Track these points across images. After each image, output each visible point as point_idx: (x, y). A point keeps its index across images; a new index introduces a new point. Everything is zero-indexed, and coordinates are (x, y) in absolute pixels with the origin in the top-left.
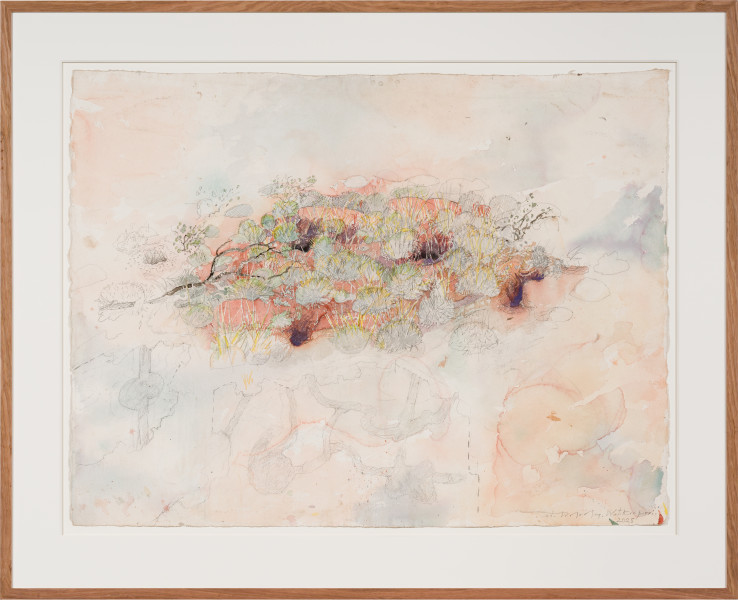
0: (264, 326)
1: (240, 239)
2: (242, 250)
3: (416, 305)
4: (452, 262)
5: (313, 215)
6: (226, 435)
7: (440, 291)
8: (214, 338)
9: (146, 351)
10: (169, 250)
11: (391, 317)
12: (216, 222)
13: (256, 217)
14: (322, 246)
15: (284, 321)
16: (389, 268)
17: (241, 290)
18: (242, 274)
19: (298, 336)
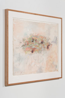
0: (30, 51)
1: (28, 40)
2: (28, 42)
3: (41, 48)
4: (44, 44)
5: (33, 38)
6: (26, 64)
7: (43, 47)
8: (25, 52)
9: (20, 54)
10: (22, 41)
11: (39, 50)
12: (26, 38)
13: (29, 38)
14: (34, 41)
15: (31, 50)
16: (39, 44)
17: (28, 46)
18: (28, 44)
19: (32, 52)
